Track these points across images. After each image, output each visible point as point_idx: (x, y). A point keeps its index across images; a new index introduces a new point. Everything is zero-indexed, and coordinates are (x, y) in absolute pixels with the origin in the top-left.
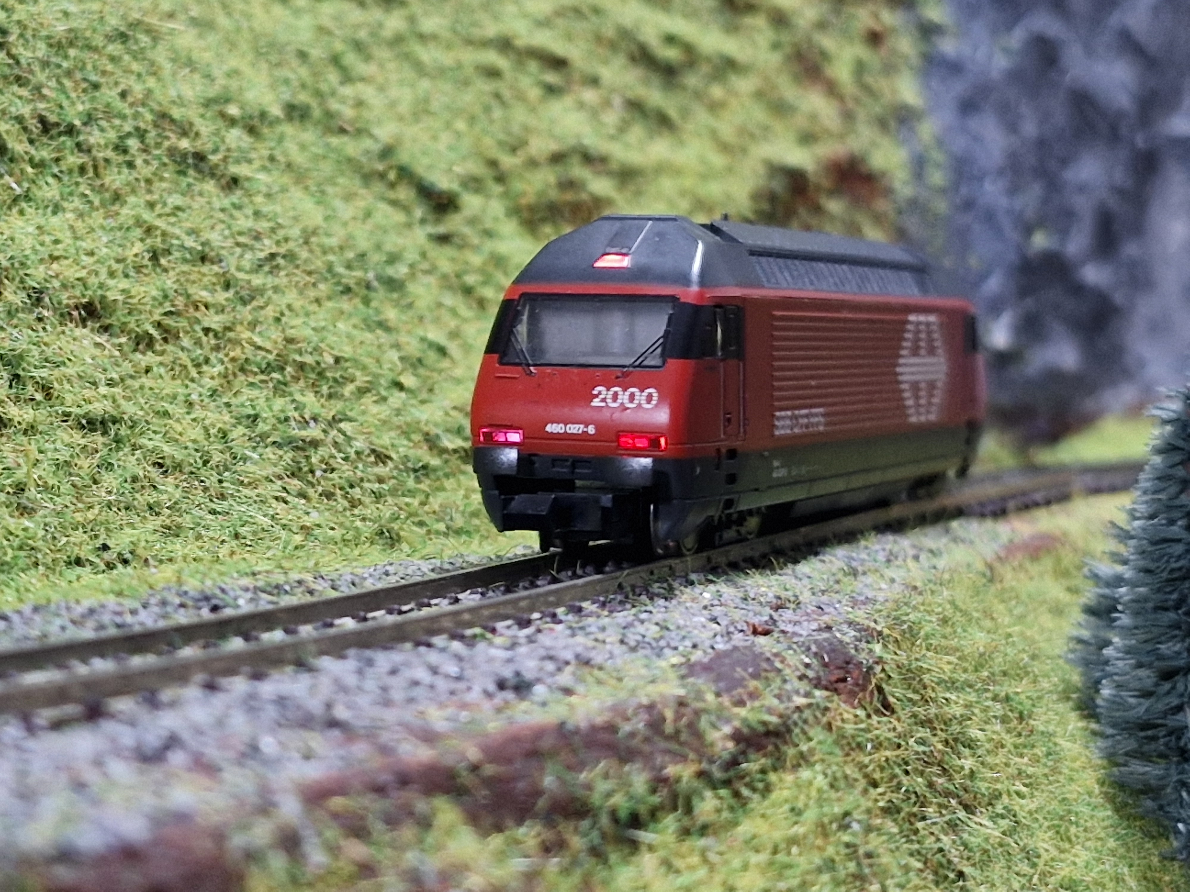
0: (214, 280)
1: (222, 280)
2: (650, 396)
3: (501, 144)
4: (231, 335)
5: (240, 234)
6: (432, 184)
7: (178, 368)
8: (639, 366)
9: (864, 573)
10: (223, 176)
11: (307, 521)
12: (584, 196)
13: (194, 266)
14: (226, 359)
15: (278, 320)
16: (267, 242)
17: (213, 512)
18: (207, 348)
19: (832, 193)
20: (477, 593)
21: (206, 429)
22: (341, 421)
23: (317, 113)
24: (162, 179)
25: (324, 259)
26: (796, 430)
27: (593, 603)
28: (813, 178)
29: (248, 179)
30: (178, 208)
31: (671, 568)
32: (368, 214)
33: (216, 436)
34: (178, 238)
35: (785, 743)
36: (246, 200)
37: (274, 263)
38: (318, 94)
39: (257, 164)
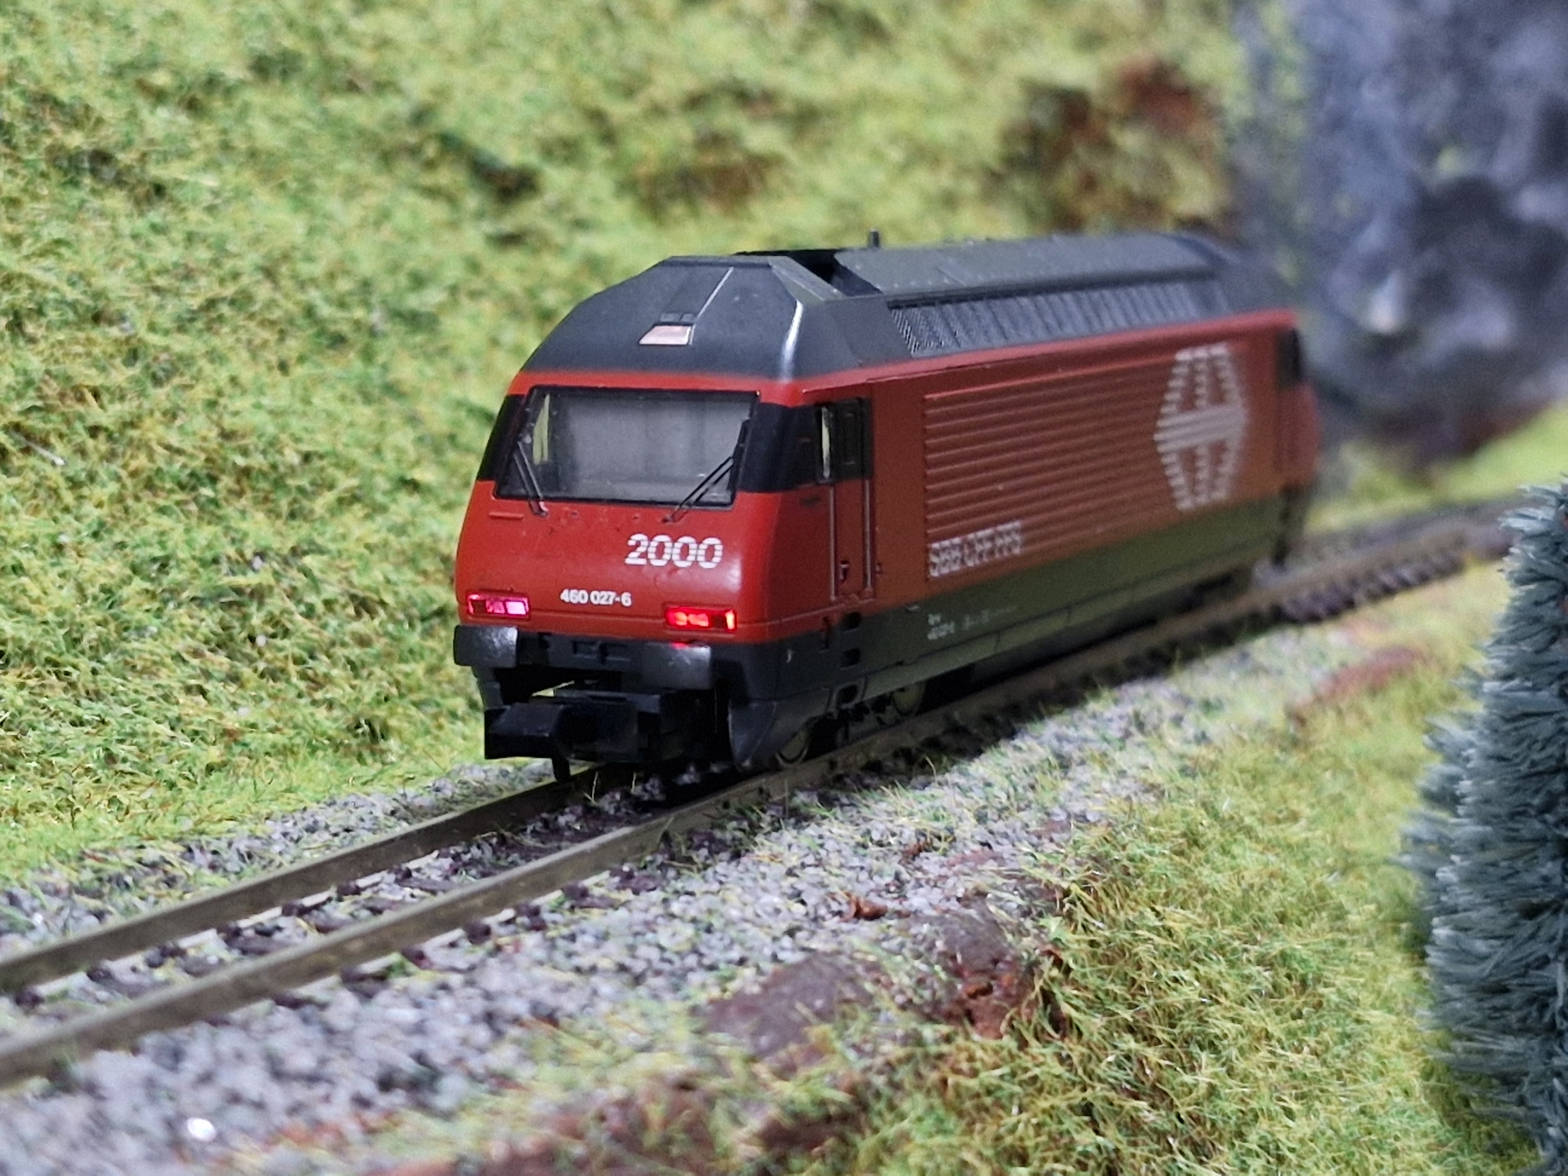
0: (110, 350)
1: (125, 348)
2: (711, 549)
3: (610, 86)
4: (134, 433)
5: (158, 273)
6: (493, 159)
7: (42, 493)
8: (698, 502)
9: (1082, 763)
10: (138, 183)
11: (232, 721)
12: (736, 157)
13: (79, 329)
14: (124, 474)
15: (212, 404)
16: (203, 281)
17: (78, 723)
18: (95, 457)
19: (1125, 120)
20: (446, 856)
21: (80, 589)
22: (305, 553)
23: (311, 65)
24: (36, 198)
25: (301, 297)
26: (970, 564)
27: (613, 875)
28: (1097, 102)
29: (179, 184)
30: (58, 242)
31: (761, 791)
32: (384, 215)
33: (95, 598)
34: (55, 289)
35: (859, 1130)
36: (172, 218)
37: (213, 315)
38: (316, 35)
39: (200, 158)
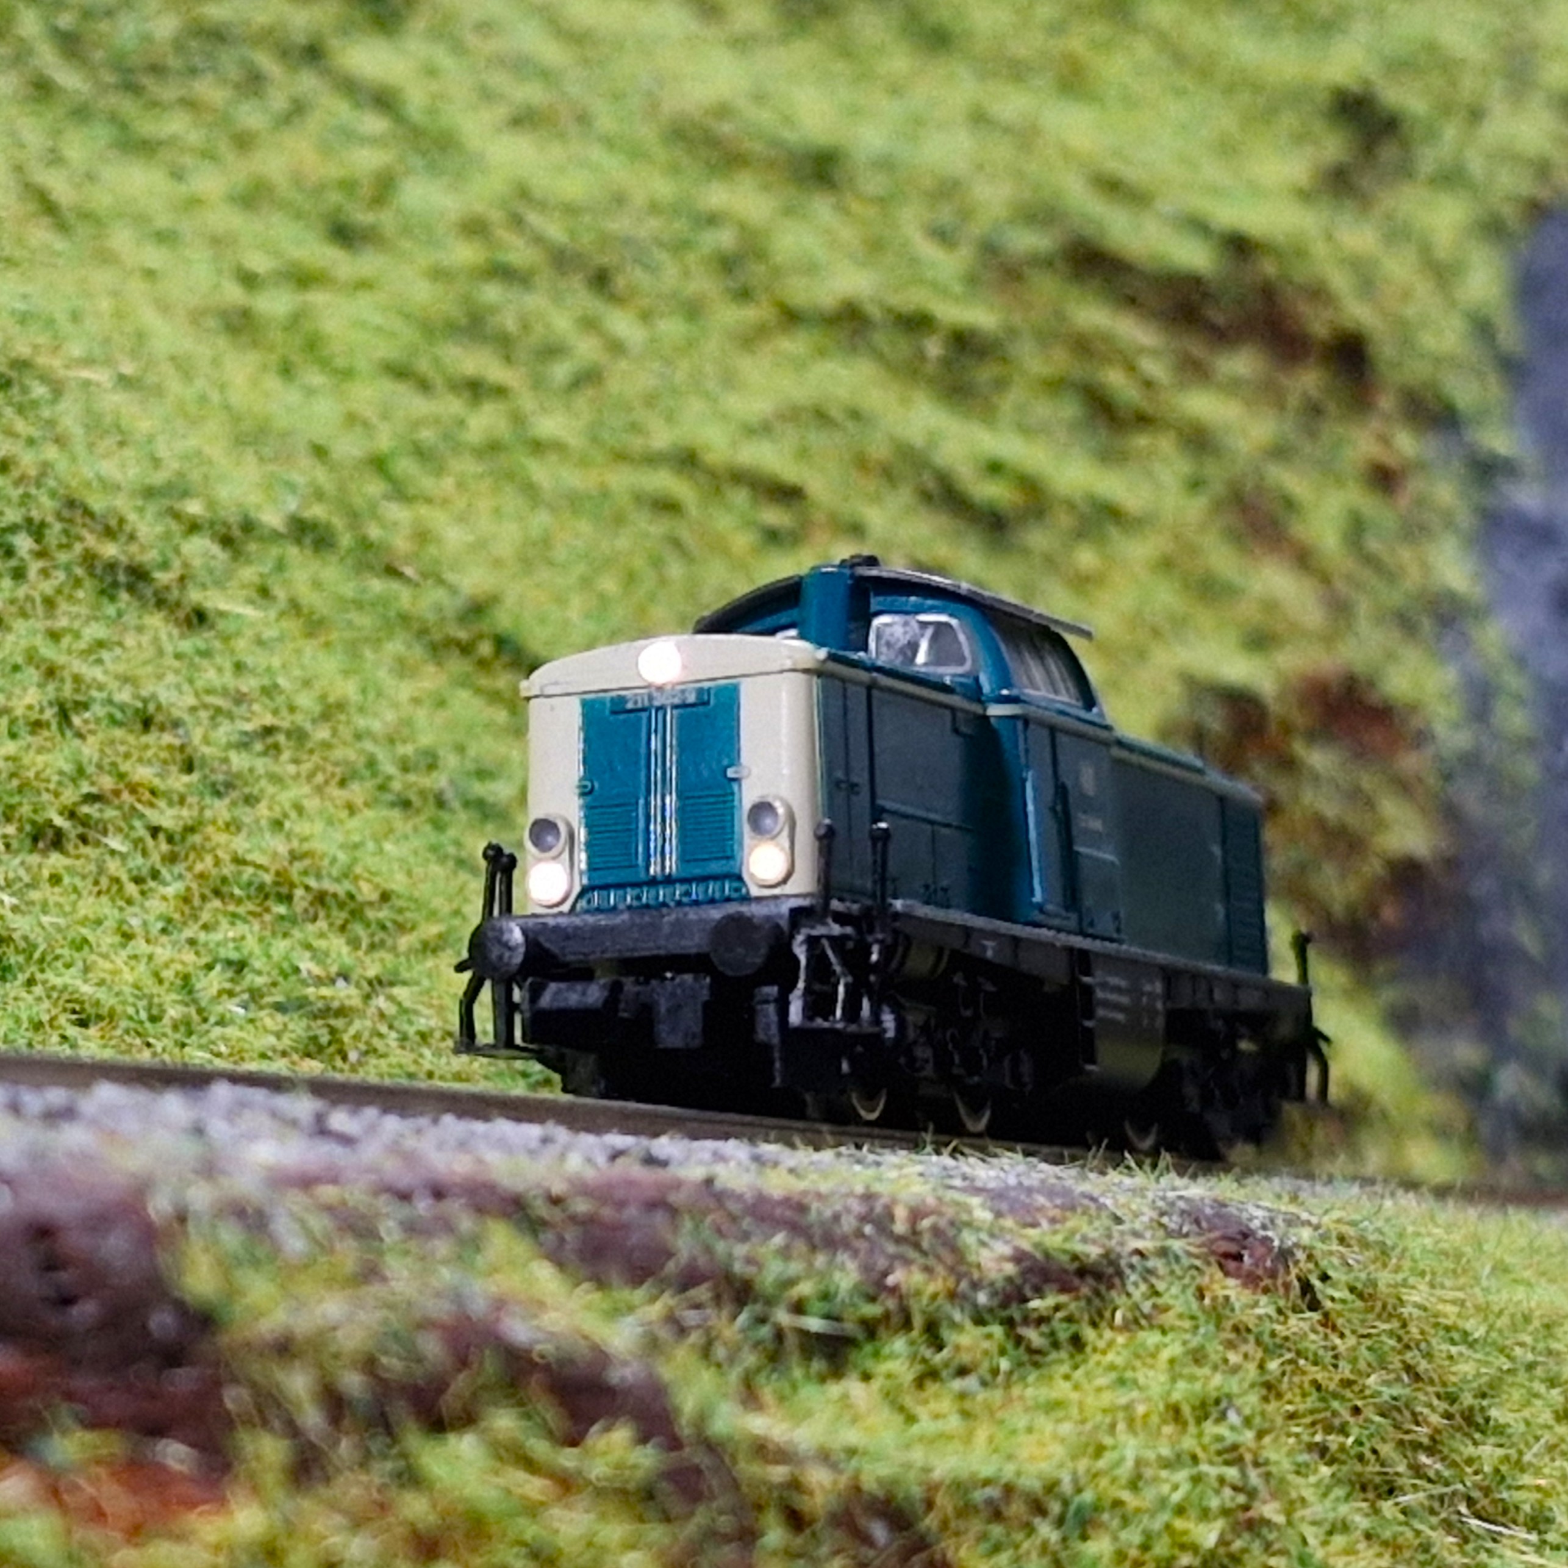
0: (166, 756)
1: (178, 757)
4: (196, 838)
5: (208, 692)
10: (178, 604)
13: (130, 731)
14: (188, 875)
15: (277, 824)
16: (256, 708)
18: (156, 857)
21: (155, 971)
22: (392, 984)
23: (346, 540)
24: (70, 598)
25: (360, 747)
28: (1274, 708)
29: (222, 614)
30: (101, 644)
32: (441, 702)
34: (101, 688)
36: (219, 645)
37: (271, 741)
38: (348, 510)
39: (236, 593)
